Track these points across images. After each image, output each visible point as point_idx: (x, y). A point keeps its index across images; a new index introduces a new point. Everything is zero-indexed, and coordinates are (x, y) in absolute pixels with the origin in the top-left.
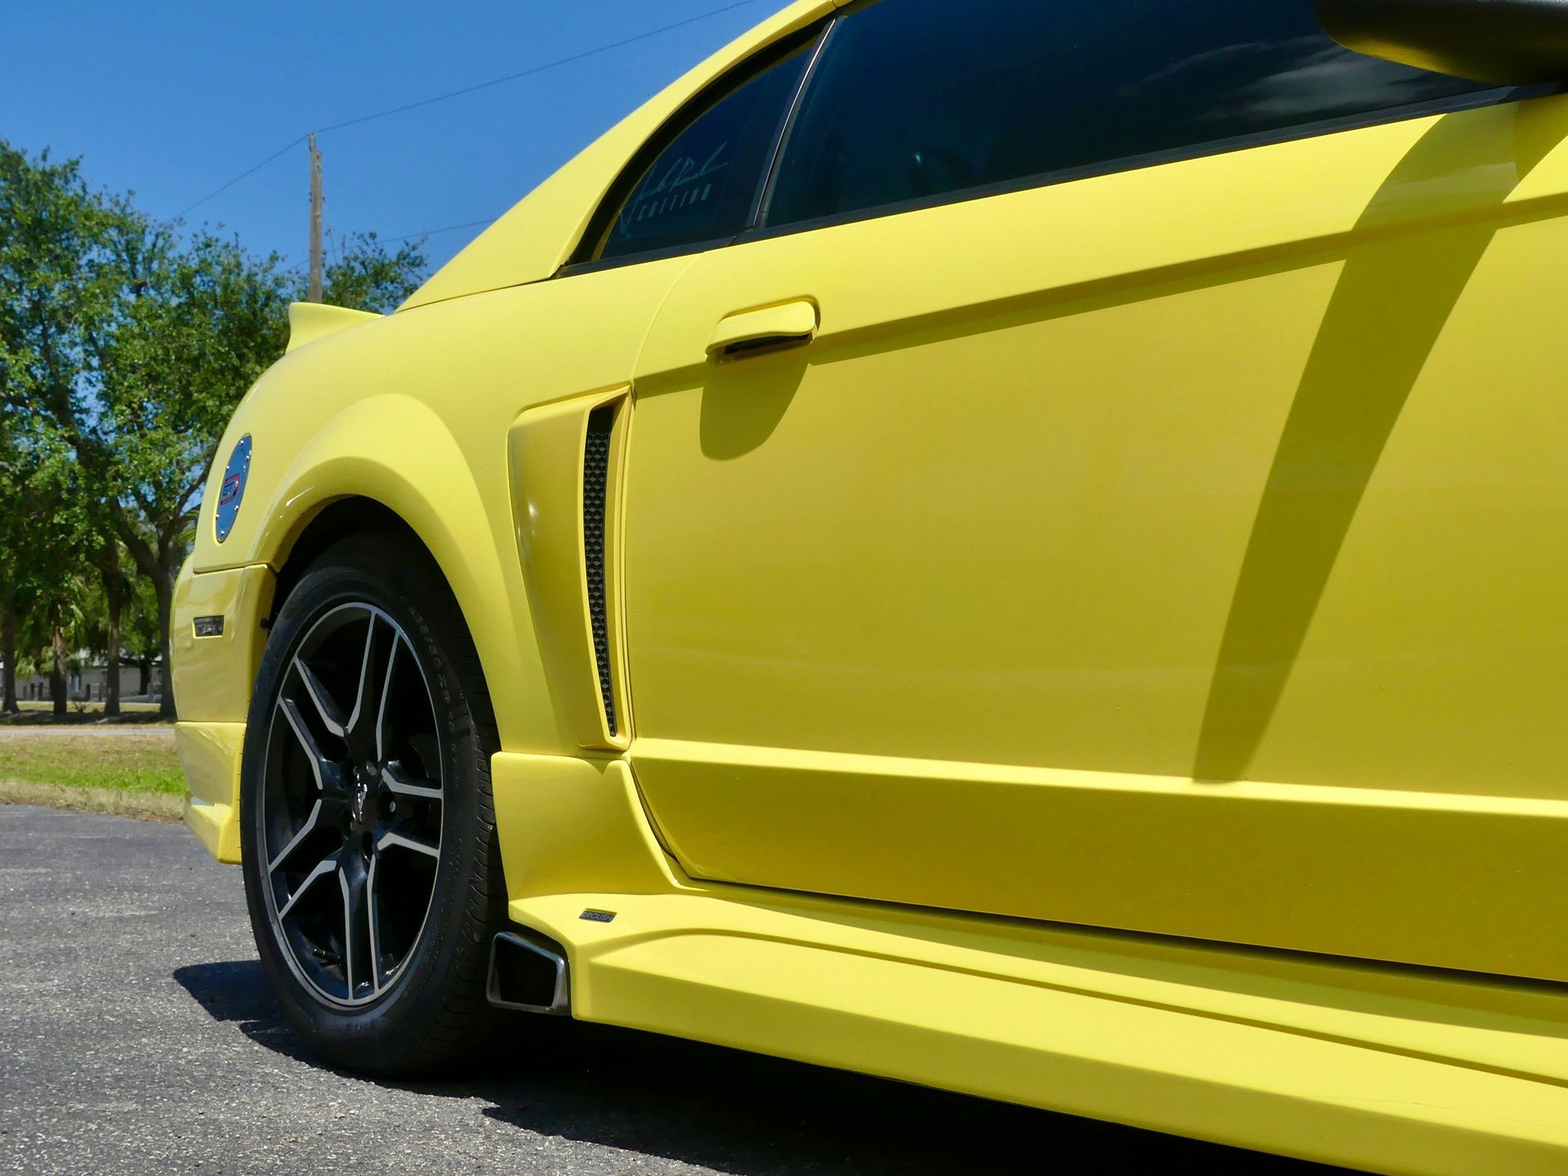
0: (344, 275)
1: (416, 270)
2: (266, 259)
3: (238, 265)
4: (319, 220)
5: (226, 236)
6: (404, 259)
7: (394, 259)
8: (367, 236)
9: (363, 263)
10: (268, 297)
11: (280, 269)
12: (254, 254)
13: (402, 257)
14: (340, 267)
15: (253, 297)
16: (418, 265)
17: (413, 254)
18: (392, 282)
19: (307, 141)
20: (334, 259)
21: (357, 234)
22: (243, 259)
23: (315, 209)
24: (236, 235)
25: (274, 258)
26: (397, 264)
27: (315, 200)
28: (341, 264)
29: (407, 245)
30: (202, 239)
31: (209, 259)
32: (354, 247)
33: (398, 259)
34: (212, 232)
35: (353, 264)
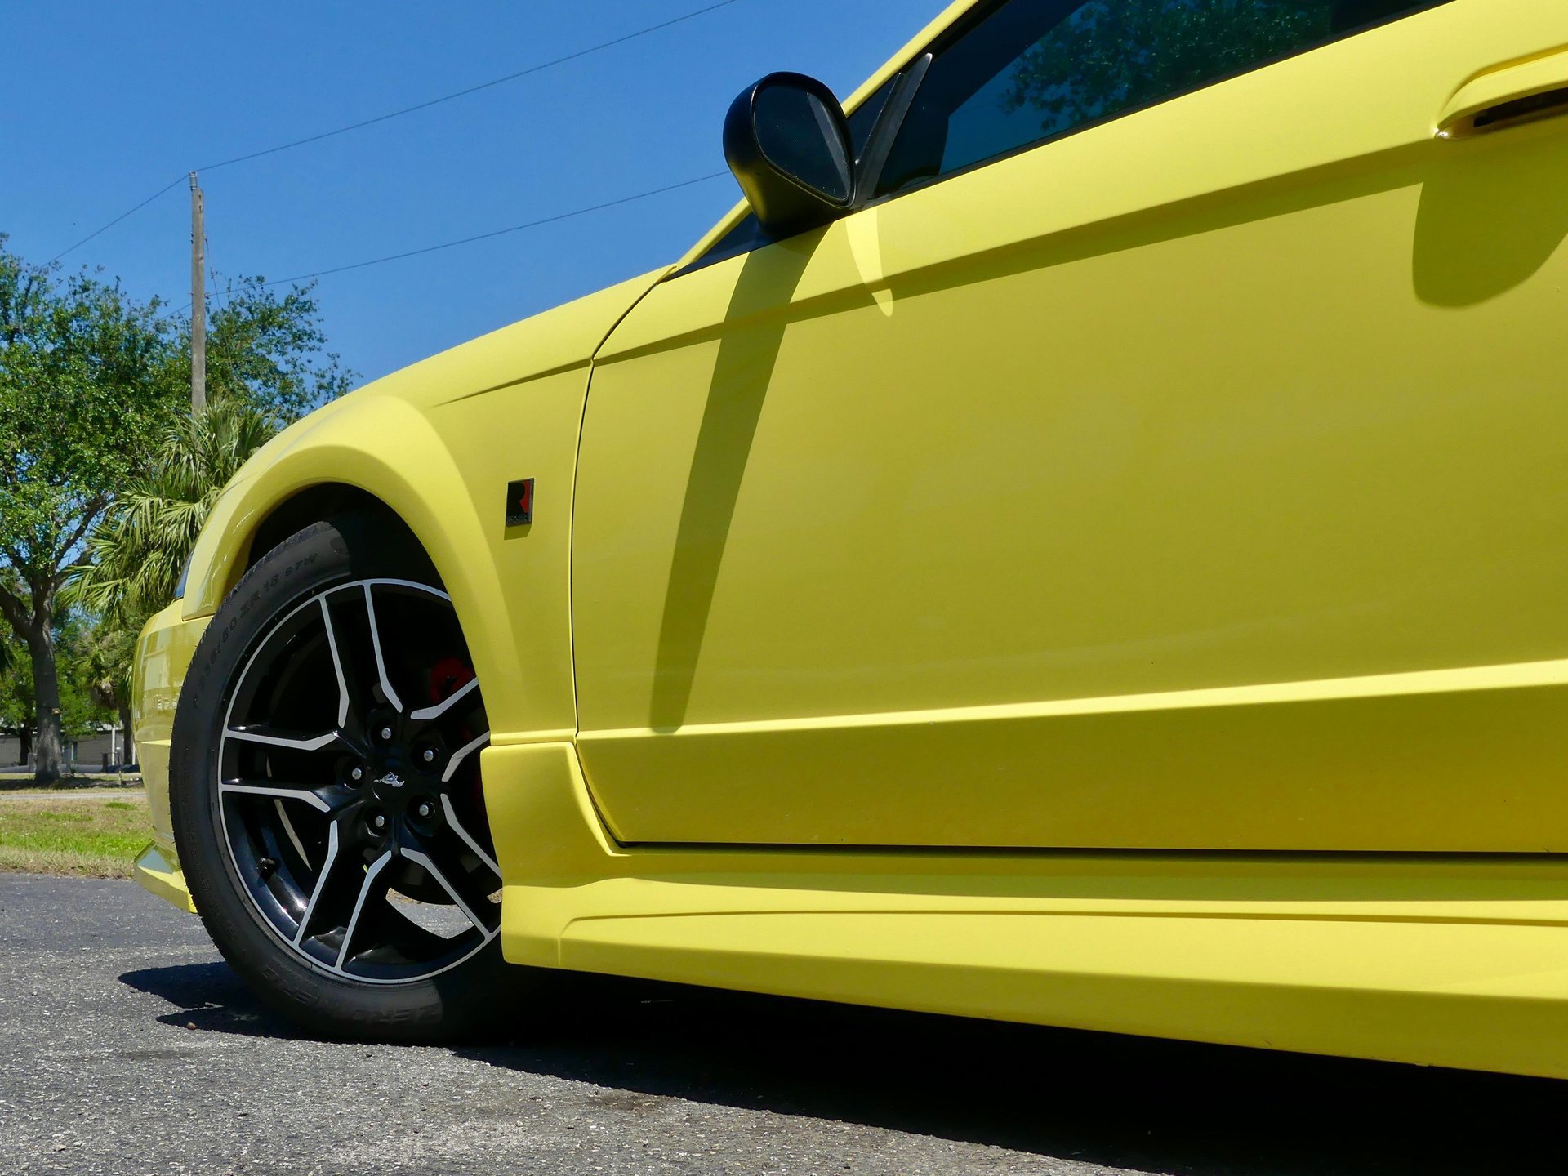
0: (228, 320)
1: (305, 316)
2: (147, 303)
3: (117, 310)
4: (201, 262)
5: (105, 280)
6: (293, 303)
7: (282, 304)
8: (254, 280)
9: (249, 309)
10: (149, 343)
11: (161, 313)
12: (134, 298)
13: (291, 301)
14: (225, 312)
15: (131, 347)
16: (307, 311)
17: (302, 299)
18: (280, 328)
19: (188, 179)
20: (220, 303)
21: (244, 277)
22: (123, 304)
23: (196, 250)
24: (118, 279)
25: (155, 303)
26: (285, 309)
27: (196, 241)
28: (227, 309)
29: (296, 289)
30: (79, 282)
31: (87, 303)
32: (240, 292)
33: (286, 304)
34: (90, 276)
35: (238, 309)
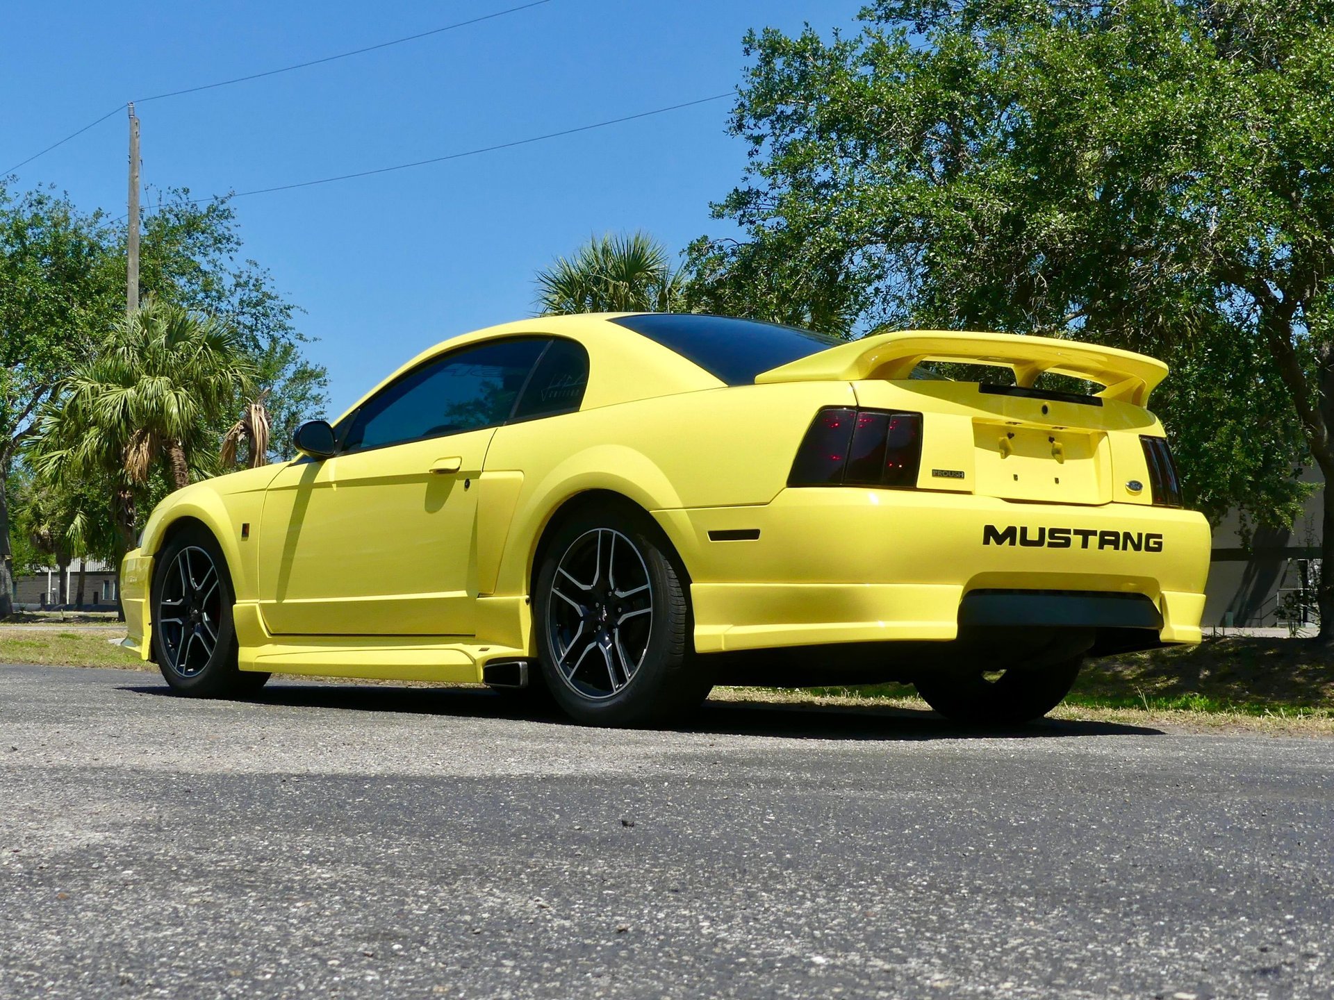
0: (159, 226)
1: (225, 223)
2: (91, 215)
3: (67, 219)
4: (137, 180)
5: (57, 195)
6: (214, 211)
7: (205, 212)
8: (181, 191)
9: (176, 216)
10: (91, 251)
11: (103, 223)
12: (81, 210)
13: (212, 210)
14: (156, 219)
15: (77, 249)
16: (226, 218)
17: (222, 208)
18: (203, 233)
19: (126, 109)
20: (152, 212)
21: (172, 189)
22: (70, 214)
23: (133, 169)
24: (65, 192)
25: (98, 215)
26: (207, 216)
27: (133, 162)
28: (157, 216)
29: (216, 198)
30: (35, 196)
31: (42, 215)
33: (208, 212)
34: (45, 191)
35: (168, 216)
